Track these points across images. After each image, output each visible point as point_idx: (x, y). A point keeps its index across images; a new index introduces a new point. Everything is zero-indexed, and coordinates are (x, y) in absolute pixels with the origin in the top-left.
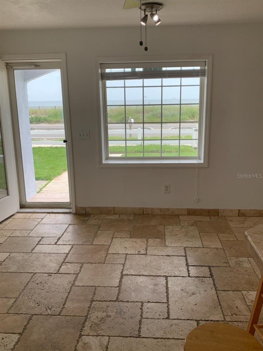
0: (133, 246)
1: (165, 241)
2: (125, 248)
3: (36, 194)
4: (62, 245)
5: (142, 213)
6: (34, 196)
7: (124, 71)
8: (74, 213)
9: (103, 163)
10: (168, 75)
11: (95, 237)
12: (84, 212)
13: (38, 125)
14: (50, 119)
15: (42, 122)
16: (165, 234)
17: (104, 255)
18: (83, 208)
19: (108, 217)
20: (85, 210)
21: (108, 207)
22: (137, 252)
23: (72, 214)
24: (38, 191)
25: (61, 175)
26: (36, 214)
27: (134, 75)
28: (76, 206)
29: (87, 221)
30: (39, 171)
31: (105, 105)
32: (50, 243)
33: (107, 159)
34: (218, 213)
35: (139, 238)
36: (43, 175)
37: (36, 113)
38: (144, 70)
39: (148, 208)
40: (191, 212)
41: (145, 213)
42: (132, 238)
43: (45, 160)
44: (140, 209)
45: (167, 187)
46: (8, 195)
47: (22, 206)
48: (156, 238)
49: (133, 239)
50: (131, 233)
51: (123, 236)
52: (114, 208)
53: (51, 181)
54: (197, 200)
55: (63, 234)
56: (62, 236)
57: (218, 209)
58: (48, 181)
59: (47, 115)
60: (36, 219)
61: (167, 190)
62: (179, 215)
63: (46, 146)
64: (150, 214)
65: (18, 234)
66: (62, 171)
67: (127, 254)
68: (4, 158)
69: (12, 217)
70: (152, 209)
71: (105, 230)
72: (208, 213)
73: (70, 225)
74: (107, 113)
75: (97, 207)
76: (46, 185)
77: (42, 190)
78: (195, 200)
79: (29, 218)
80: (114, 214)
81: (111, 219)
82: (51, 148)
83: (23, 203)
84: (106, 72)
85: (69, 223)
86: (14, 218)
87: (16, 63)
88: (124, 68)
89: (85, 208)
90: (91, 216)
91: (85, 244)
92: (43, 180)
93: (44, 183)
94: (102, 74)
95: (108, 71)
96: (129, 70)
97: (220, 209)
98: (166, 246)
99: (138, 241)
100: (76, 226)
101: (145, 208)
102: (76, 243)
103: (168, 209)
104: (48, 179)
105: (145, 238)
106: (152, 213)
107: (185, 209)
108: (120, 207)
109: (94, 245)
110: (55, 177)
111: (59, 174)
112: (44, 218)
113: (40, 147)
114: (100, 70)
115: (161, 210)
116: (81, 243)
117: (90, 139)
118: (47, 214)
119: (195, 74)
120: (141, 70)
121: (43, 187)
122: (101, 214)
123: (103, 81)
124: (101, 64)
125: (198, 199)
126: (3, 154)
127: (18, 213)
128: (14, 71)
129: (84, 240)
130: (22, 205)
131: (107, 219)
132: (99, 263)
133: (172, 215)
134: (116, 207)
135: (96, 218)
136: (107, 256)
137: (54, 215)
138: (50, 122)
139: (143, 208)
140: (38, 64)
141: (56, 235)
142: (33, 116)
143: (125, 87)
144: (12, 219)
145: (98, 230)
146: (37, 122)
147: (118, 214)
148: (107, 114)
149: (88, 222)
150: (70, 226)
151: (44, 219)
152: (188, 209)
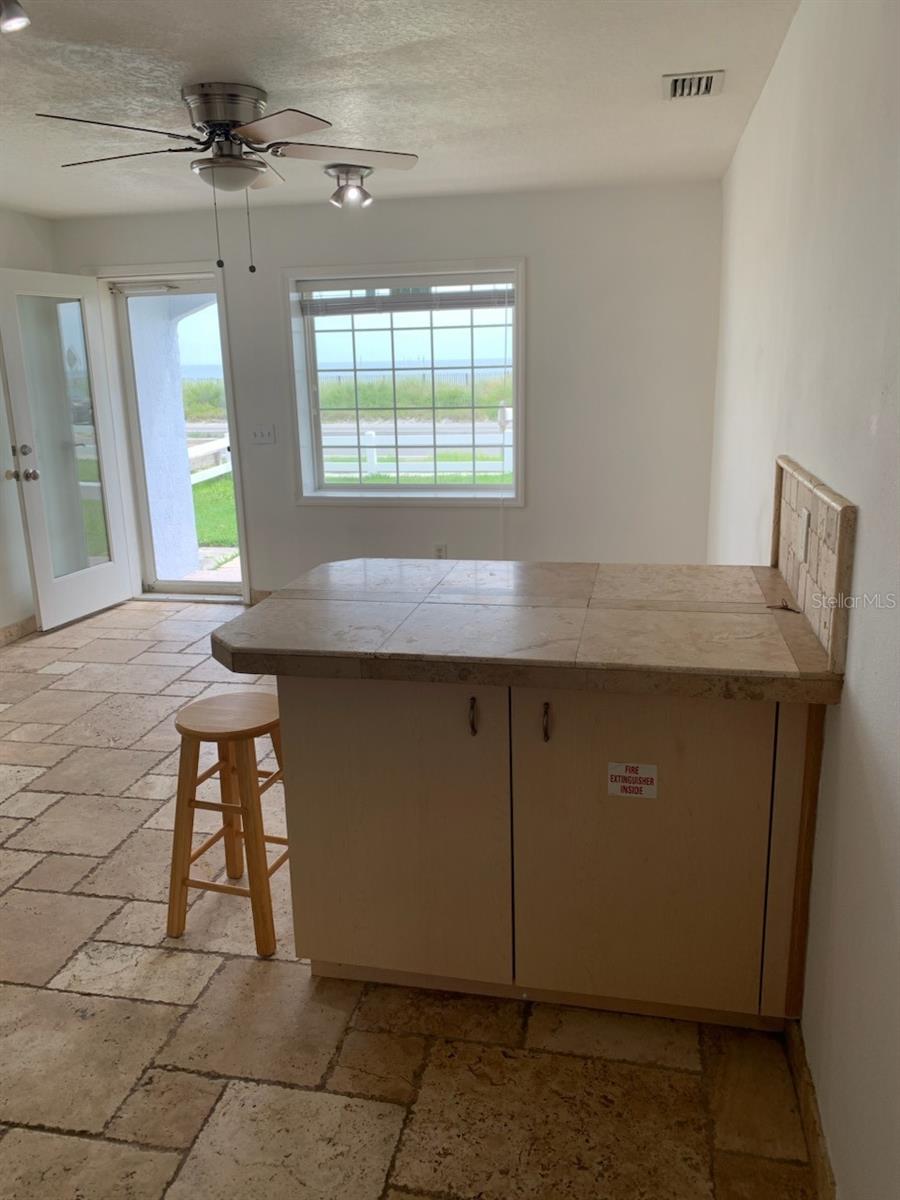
4: (191, 654)
7: (351, 295)
8: (247, 604)
9: (305, 495)
10: (438, 303)
18: (267, 592)
23: (241, 606)
24: (214, 567)
27: (370, 305)
28: (251, 590)
31: (314, 370)
32: (171, 650)
38: (392, 292)
46: (110, 560)
47: (147, 589)
56: (201, 639)
60: (164, 612)
61: (439, 556)
65: (116, 634)
68: (102, 488)
76: (234, 557)
77: (221, 566)
83: (150, 582)
85: (226, 621)
87: (130, 282)
88: (351, 289)
92: (233, 546)
93: (233, 551)
94: (305, 303)
95: (317, 295)
96: (360, 293)
112: (183, 610)
117: (275, 442)
119: (496, 300)
123: (306, 318)
124: (298, 281)
126: (100, 480)
127: (134, 599)
128: (129, 299)
130: (149, 586)
140: (176, 284)
143: (353, 330)
151: (179, 613)
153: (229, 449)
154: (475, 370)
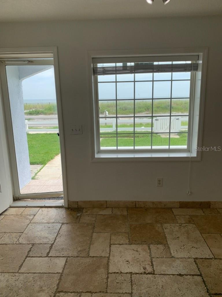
0: (136, 258)
1: (169, 248)
2: (128, 261)
3: (31, 180)
4: (54, 257)
5: (135, 207)
6: (29, 183)
7: (116, 65)
8: (66, 207)
9: (95, 157)
11: (90, 244)
12: (77, 206)
13: (37, 116)
14: (46, 111)
15: (40, 114)
16: (166, 237)
17: (105, 276)
18: (76, 202)
19: (101, 213)
20: (78, 205)
21: (101, 201)
22: (142, 271)
23: (64, 209)
24: (34, 176)
25: (54, 159)
26: (29, 208)
27: (125, 70)
28: (68, 200)
29: (80, 218)
30: (35, 155)
31: (97, 100)
32: (41, 255)
33: (98, 152)
34: (210, 205)
35: (139, 244)
36: (38, 160)
37: (36, 108)
38: (135, 64)
39: (141, 202)
40: (184, 205)
41: (137, 206)
42: (131, 244)
43: (41, 145)
44: (132, 202)
45: (159, 181)
47: (16, 199)
48: (158, 244)
49: (133, 247)
50: (129, 236)
51: (122, 242)
52: (106, 201)
53: (45, 165)
54: (190, 194)
55: (56, 239)
56: (55, 241)
57: (210, 202)
58: (42, 166)
59: (43, 109)
60: (28, 216)
61: (159, 184)
62: (171, 208)
63: (42, 133)
64: (143, 207)
66: (55, 155)
67: (131, 273)
69: (4, 214)
70: (144, 203)
71: (101, 232)
72: (200, 205)
73: (63, 224)
74: (99, 107)
75: (90, 201)
76: (40, 170)
77: (37, 175)
78: (187, 193)
79: (21, 215)
80: (107, 207)
81: (105, 215)
82: (46, 134)
83: (17, 196)
84: (98, 66)
85: (62, 222)
86: (6, 215)
88: (116, 62)
89: (78, 202)
90: (84, 211)
91: (80, 255)
92: (38, 164)
93: (39, 167)
94: (94, 69)
95: (100, 65)
96: (120, 64)
97: (212, 202)
98: (173, 257)
99: (140, 248)
100: (69, 226)
101: (138, 201)
102: (70, 254)
103: (160, 203)
104: (43, 163)
105: (146, 244)
106: (144, 207)
107: (177, 202)
108: (112, 201)
109: (90, 257)
110: (49, 161)
111: (52, 159)
112: (36, 214)
113: (37, 134)
114: (92, 65)
115: (153, 203)
116: (75, 254)
117: (82, 133)
118: (39, 208)
120: (133, 64)
121: (38, 172)
122: (94, 207)
123: (95, 75)
124: (93, 58)
125: (191, 192)
127: (11, 207)
128: (6, 66)
129: (79, 249)
131: (100, 215)
132: (100, 292)
133: (164, 208)
134: (108, 201)
135: (89, 214)
136: (108, 278)
137: (46, 209)
138: (45, 114)
139: (136, 201)
141: (48, 240)
142: (34, 110)
143: (116, 82)
144: (4, 216)
145: (93, 232)
146: (37, 114)
147: (111, 207)
148: (99, 109)
149: (81, 220)
150: (62, 226)
151: (36, 216)
152: (180, 202)
153: (59, 135)
154: (172, 99)
